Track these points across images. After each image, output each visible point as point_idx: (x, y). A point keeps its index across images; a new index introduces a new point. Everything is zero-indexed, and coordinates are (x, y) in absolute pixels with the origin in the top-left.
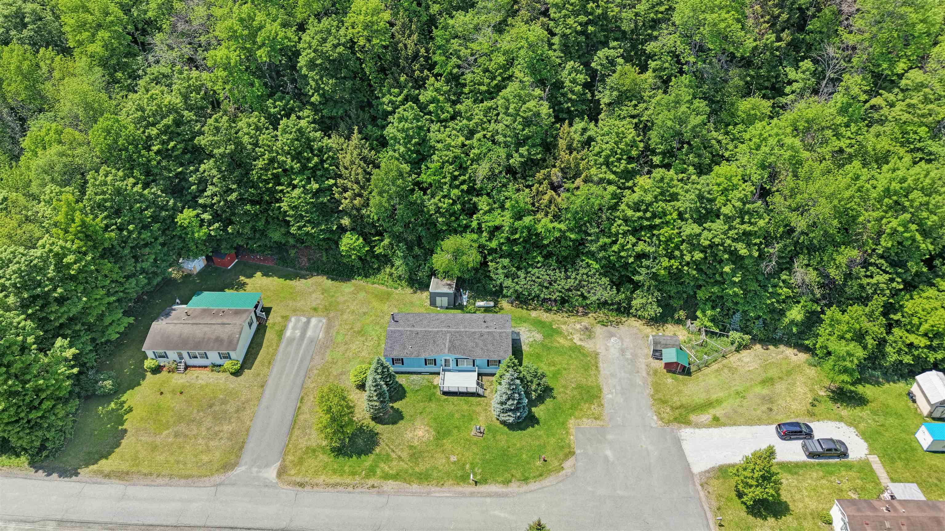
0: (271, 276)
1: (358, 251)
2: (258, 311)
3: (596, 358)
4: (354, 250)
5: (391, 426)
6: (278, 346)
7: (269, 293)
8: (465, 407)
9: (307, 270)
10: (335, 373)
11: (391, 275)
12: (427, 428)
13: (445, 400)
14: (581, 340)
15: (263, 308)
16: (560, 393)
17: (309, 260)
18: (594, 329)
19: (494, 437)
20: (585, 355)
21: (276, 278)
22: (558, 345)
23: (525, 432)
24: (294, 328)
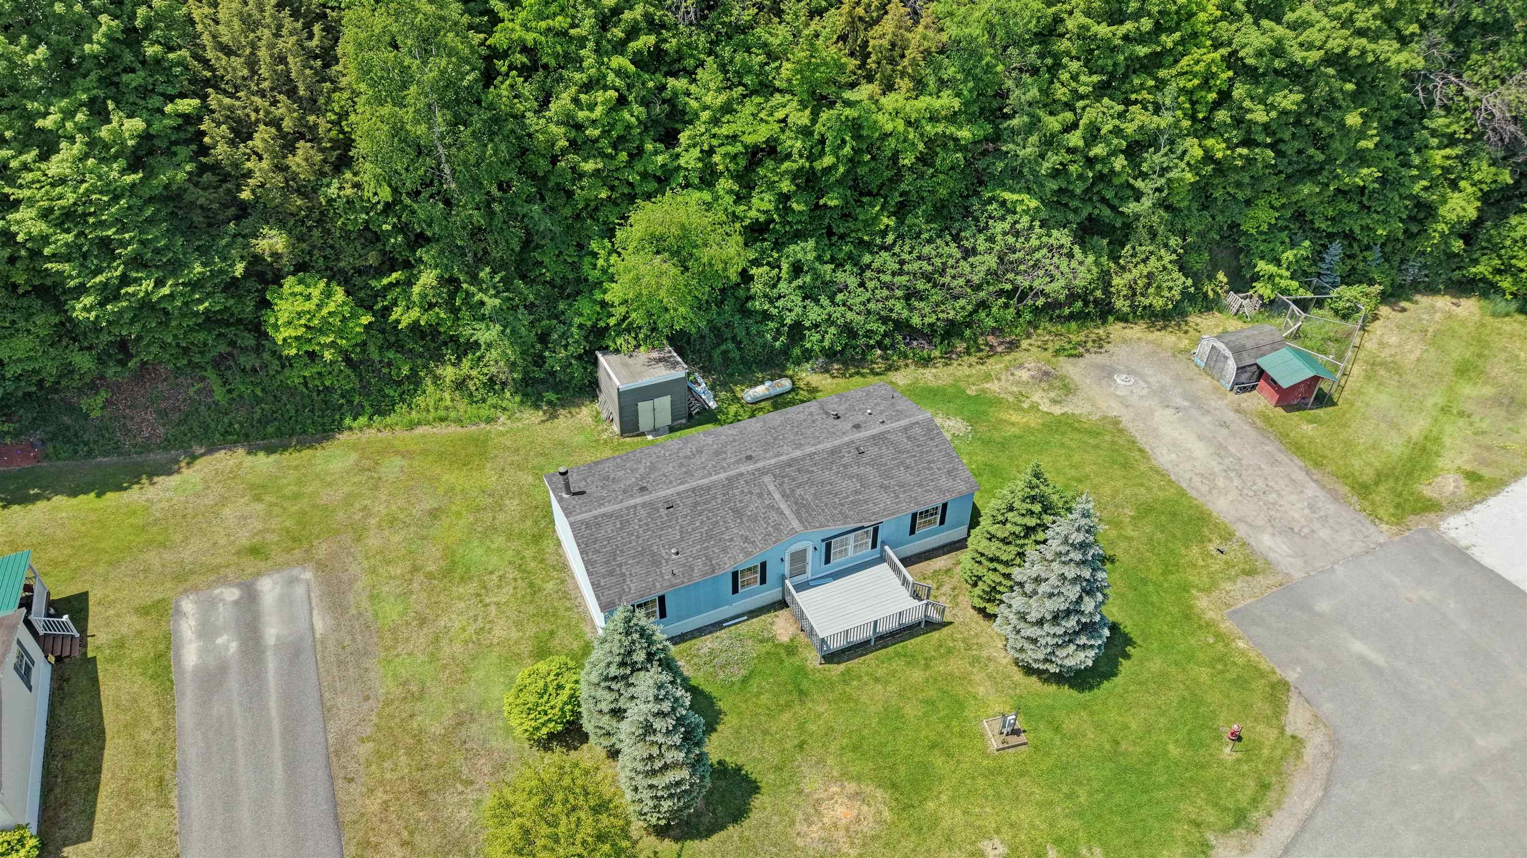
0: (37, 498)
1: (340, 333)
2: (38, 619)
3: (1120, 431)
4: (321, 331)
6: (168, 711)
7: (53, 553)
8: (917, 675)
9: (167, 444)
10: (437, 729)
11: (460, 385)
12: (851, 787)
13: (846, 678)
14: (1054, 402)
15: (50, 604)
17: (163, 414)
18: (1061, 371)
19: (1057, 730)
20: (1094, 433)
21: (60, 500)
22: (1015, 430)
24: (206, 632)
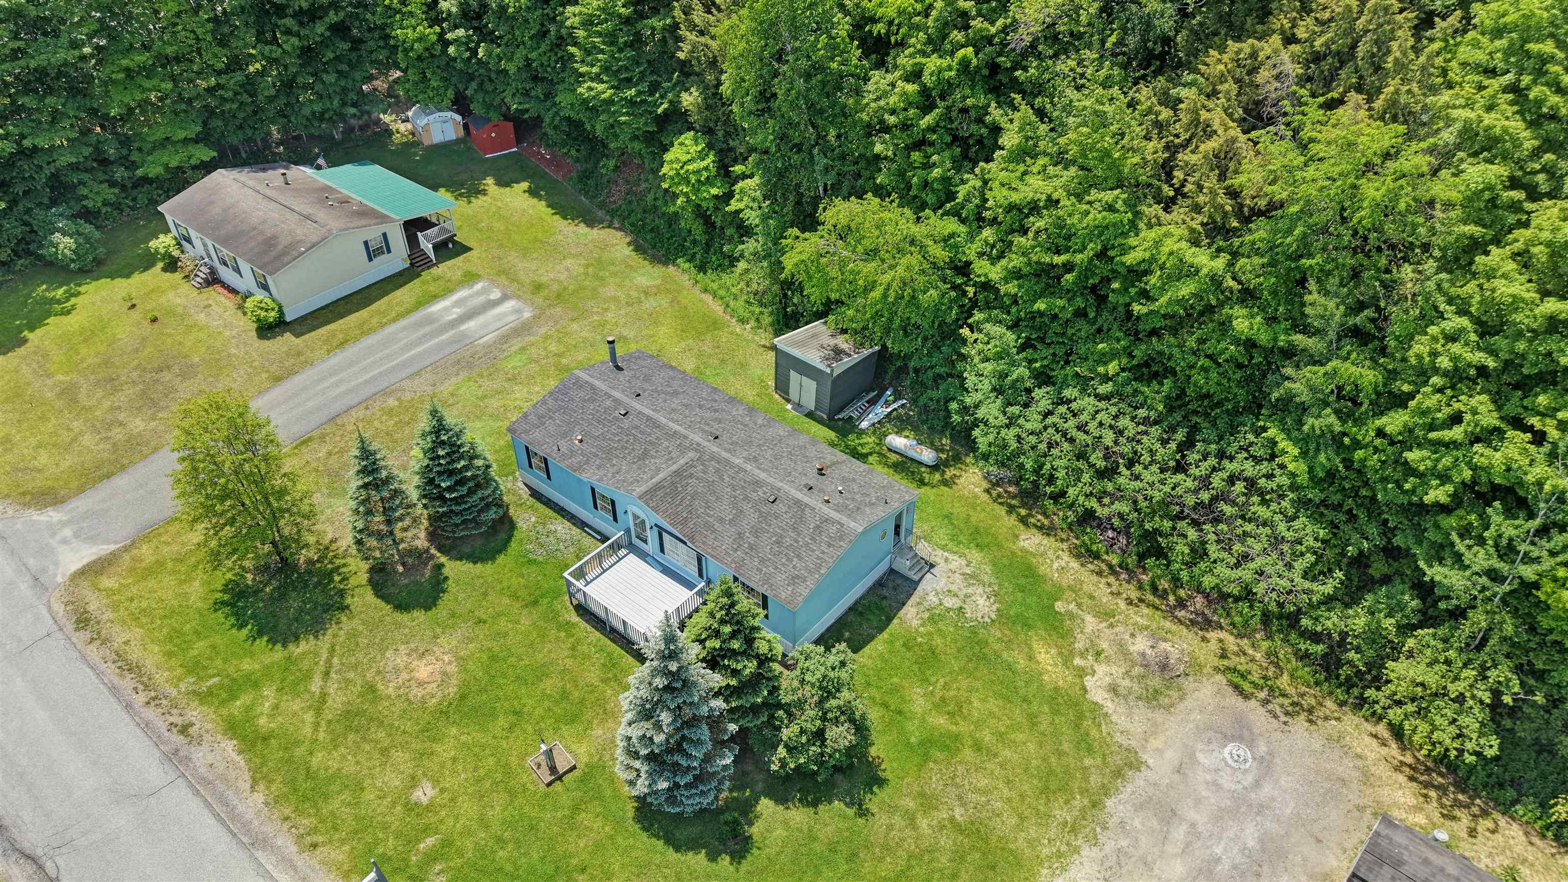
0: (539, 197)
3: (1118, 774)
4: (686, 181)
5: (388, 608)
6: (394, 320)
9: (613, 213)
12: (452, 669)
13: (565, 626)
14: (1113, 689)
16: (893, 809)
18: (1188, 684)
19: (576, 809)
20: (1085, 745)
21: (542, 204)
22: (1022, 663)
23: (672, 855)
24: (460, 302)
